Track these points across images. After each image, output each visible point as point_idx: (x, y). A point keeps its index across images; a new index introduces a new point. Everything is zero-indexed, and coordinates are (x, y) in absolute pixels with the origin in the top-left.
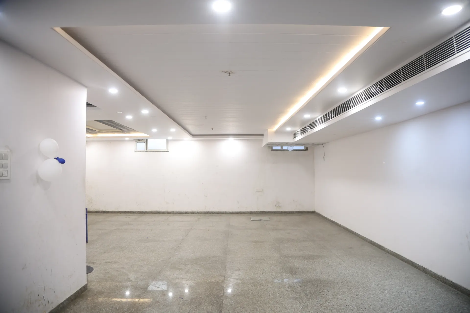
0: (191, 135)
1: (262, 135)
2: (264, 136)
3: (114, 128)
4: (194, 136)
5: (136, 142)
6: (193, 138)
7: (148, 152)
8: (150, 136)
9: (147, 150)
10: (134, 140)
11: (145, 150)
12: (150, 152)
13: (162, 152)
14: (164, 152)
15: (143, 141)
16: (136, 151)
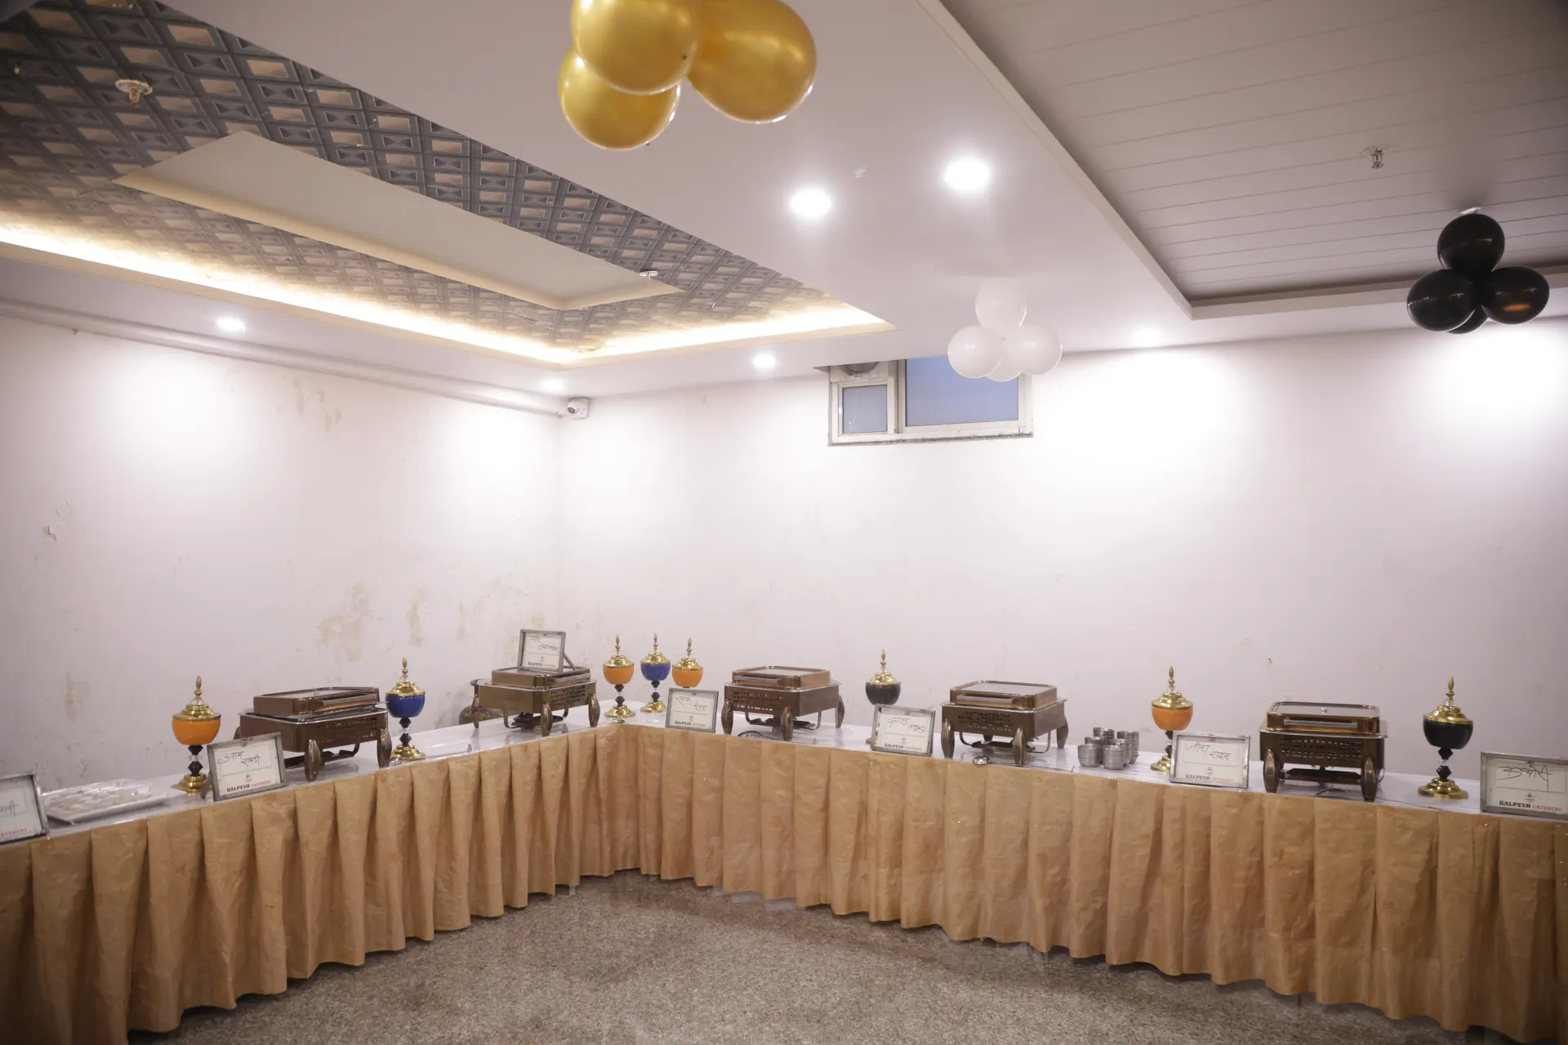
5: (834, 386)
7: (900, 445)
8: (891, 326)
9: (897, 431)
10: (826, 374)
11: (886, 430)
12: (915, 441)
13: (987, 437)
14: (1000, 436)
15: (873, 374)
16: (835, 439)
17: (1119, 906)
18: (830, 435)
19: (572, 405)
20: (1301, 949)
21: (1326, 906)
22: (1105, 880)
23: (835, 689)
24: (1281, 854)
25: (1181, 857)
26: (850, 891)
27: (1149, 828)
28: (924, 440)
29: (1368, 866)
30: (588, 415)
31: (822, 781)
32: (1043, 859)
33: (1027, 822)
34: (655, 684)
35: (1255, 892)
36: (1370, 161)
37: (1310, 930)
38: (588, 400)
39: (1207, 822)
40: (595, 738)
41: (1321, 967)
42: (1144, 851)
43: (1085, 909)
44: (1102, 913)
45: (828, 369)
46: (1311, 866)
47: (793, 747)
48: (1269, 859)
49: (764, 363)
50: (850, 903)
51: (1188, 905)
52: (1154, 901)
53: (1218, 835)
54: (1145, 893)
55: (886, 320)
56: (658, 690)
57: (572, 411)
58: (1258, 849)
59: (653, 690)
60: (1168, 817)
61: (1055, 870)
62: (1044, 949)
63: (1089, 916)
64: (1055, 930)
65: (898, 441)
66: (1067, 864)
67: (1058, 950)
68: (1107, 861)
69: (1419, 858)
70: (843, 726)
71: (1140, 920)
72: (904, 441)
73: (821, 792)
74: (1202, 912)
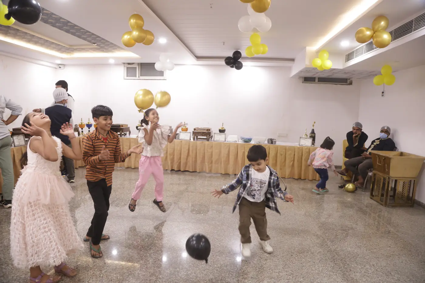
0: (194, 56)
1: (293, 60)
2: (296, 61)
3: (89, 43)
4: (198, 58)
5: (125, 67)
6: (197, 61)
7: (140, 80)
8: (140, 57)
9: (139, 77)
10: (123, 64)
11: (136, 77)
12: (143, 79)
13: (157, 80)
14: (160, 80)
15: (134, 65)
16: (125, 78)
17: (183, 161)
18: (124, 77)
19: (60, 66)
20: (210, 165)
21: (214, 158)
22: (180, 158)
23: (129, 128)
24: (208, 151)
25: (193, 152)
26: (135, 164)
27: (187, 148)
28: (144, 79)
29: (220, 152)
30: (64, 69)
31: (129, 144)
32: (170, 155)
33: (167, 149)
34: (89, 128)
35: (204, 157)
36: (223, 43)
37: (212, 162)
38: (64, 65)
39: (197, 146)
40: (80, 138)
41: (213, 168)
42: (187, 152)
43: (177, 162)
44: (180, 163)
45: (124, 63)
46: (212, 152)
47: (122, 138)
48: (206, 151)
49: (112, 61)
50: (135, 166)
51: (194, 160)
52: (188, 160)
53: (198, 148)
54: (187, 159)
55: (140, 56)
56: (90, 130)
57: (60, 67)
58: (204, 150)
59: (89, 130)
60: (191, 146)
61: (172, 156)
62: (170, 169)
63: (178, 163)
64: (172, 167)
65: (139, 79)
66: (174, 155)
67: (172, 170)
68: (181, 154)
69: (227, 150)
70: (130, 135)
71: (186, 164)
72: (140, 79)
73: (129, 146)
74: (196, 161)
